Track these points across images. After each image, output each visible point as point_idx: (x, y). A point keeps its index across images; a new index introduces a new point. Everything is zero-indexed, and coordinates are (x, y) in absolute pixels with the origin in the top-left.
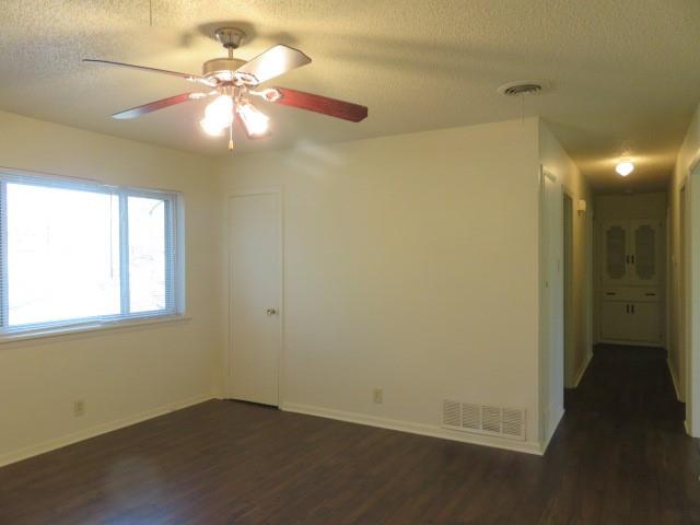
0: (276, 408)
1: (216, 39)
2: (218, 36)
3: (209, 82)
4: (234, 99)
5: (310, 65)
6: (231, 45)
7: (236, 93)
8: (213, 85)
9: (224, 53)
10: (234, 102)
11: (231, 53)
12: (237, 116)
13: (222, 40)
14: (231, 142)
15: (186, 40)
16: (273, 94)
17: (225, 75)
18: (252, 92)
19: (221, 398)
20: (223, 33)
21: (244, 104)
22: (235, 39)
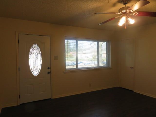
0: (133, 91)
1: (122, 3)
2: (122, 2)
3: (120, 14)
4: (126, 16)
5: (149, 4)
6: (125, 4)
7: (127, 15)
8: (121, 14)
9: (124, 6)
10: (126, 17)
11: (125, 6)
12: (127, 20)
13: (123, 3)
14: (125, 27)
15: (114, 5)
16: (136, 14)
17: (124, 11)
18: (131, 14)
19: (119, 87)
20: (123, 1)
21: (128, 17)
22: (126, 2)
